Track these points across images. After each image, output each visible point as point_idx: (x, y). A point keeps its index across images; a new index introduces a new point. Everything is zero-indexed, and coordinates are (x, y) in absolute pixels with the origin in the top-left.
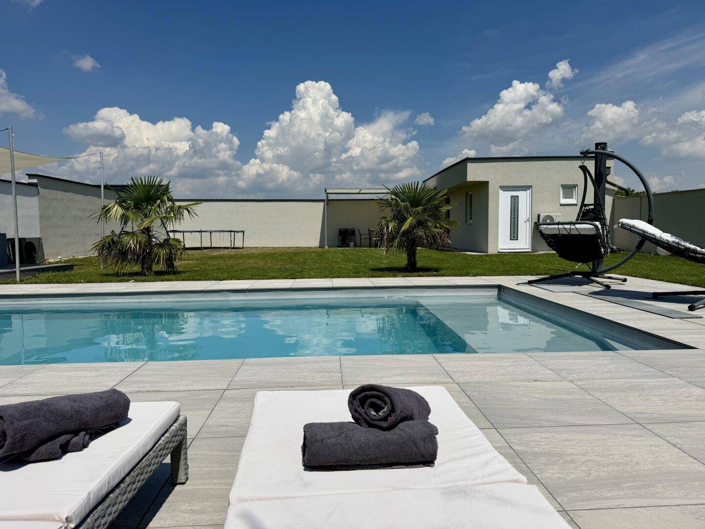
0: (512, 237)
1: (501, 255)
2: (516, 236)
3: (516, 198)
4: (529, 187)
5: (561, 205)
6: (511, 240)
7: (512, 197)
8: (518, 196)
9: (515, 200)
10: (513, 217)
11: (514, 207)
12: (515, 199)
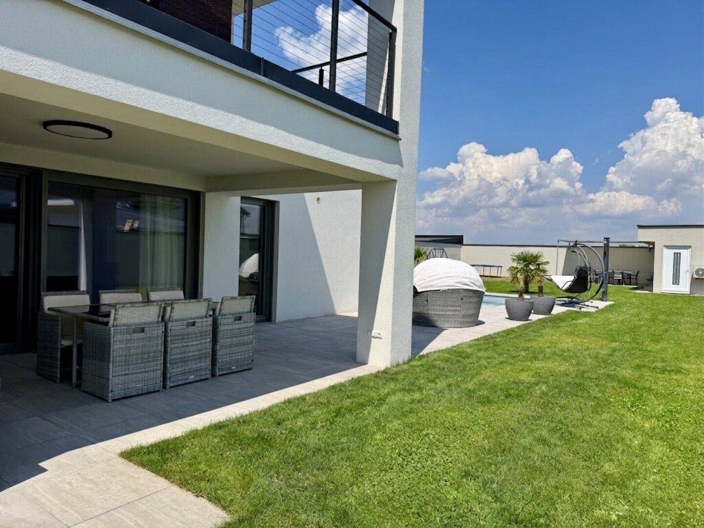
0: (674, 282)
1: (664, 295)
4: (688, 247)
6: (673, 284)
7: (675, 253)
8: (680, 253)
9: (677, 259)
10: (675, 267)
11: (677, 262)
12: (677, 255)
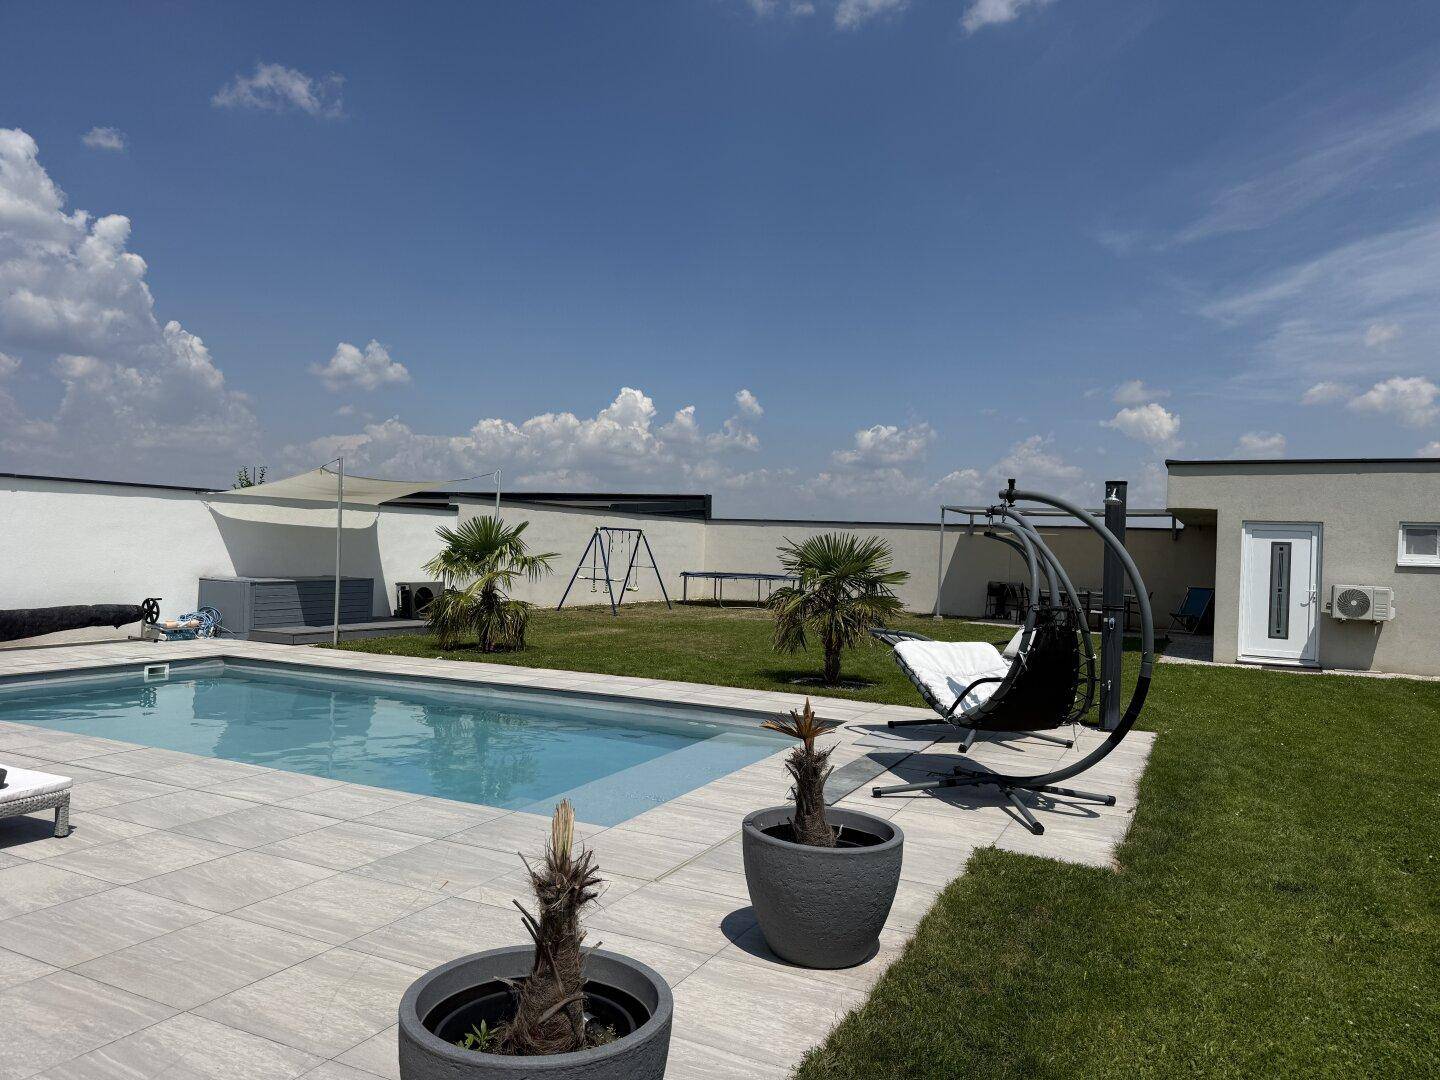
0: (1275, 629)
1: (1245, 671)
2: (1282, 629)
3: (1285, 548)
4: (1316, 525)
5: (1401, 569)
6: (1270, 636)
7: (1273, 543)
8: (1289, 544)
9: (1281, 552)
10: (1276, 587)
11: (1281, 567)
12: (1281, 549)
